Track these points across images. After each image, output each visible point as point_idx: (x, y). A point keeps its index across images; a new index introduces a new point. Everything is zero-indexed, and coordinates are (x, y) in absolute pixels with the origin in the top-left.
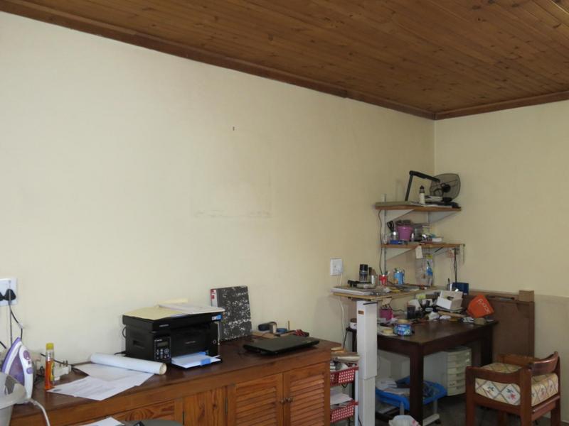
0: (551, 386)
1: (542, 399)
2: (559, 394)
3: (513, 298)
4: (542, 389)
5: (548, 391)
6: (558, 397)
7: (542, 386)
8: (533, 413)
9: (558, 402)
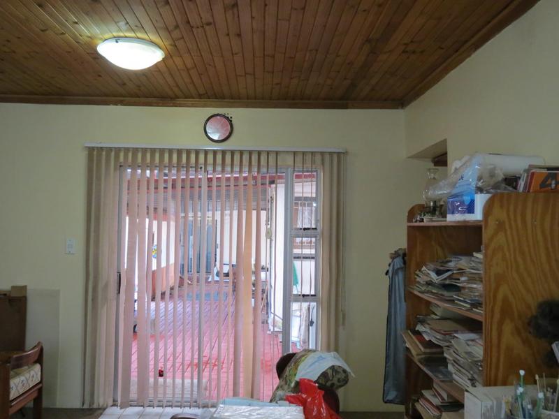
0: (33, 377)
1: (21, 391)
2: (41, 382)
3: (5, 295)
4: (23, 381)
5: (29, 382)
6: (40, 385)
7: (22, 378)
8: (11, 406)
9: (40, 390)
